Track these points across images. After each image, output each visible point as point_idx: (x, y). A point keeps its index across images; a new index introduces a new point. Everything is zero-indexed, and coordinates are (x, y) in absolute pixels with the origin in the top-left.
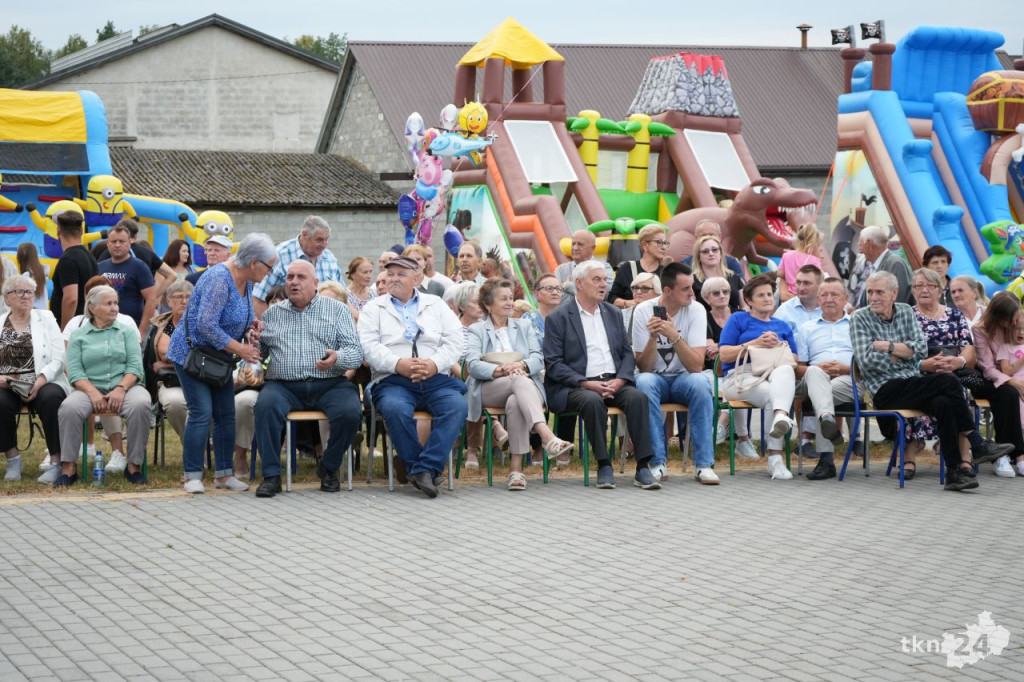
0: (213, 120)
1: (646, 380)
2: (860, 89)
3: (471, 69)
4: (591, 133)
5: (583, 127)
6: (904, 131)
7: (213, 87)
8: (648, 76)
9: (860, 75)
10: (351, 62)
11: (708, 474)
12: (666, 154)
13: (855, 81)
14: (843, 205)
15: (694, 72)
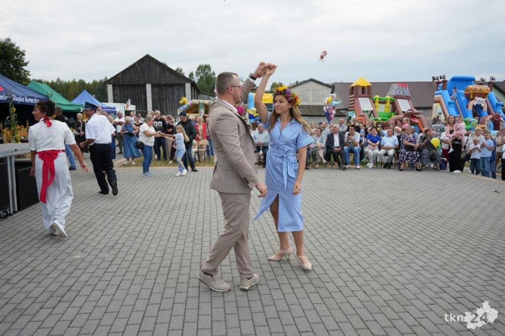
0: (311, 99)
1: (346, 148)
2: (440, 90)
3: (353, 87)
4: (377, 100)
5: (375, 99)
6: (449, 99)
7: (311, 92)
8: (391, 89)
9: (440, 87)
10: (334, 87)
11: (358, 167)
12: (393, 103)
13: (438, 88)
14: (434, 115)
15: (400, 87)
